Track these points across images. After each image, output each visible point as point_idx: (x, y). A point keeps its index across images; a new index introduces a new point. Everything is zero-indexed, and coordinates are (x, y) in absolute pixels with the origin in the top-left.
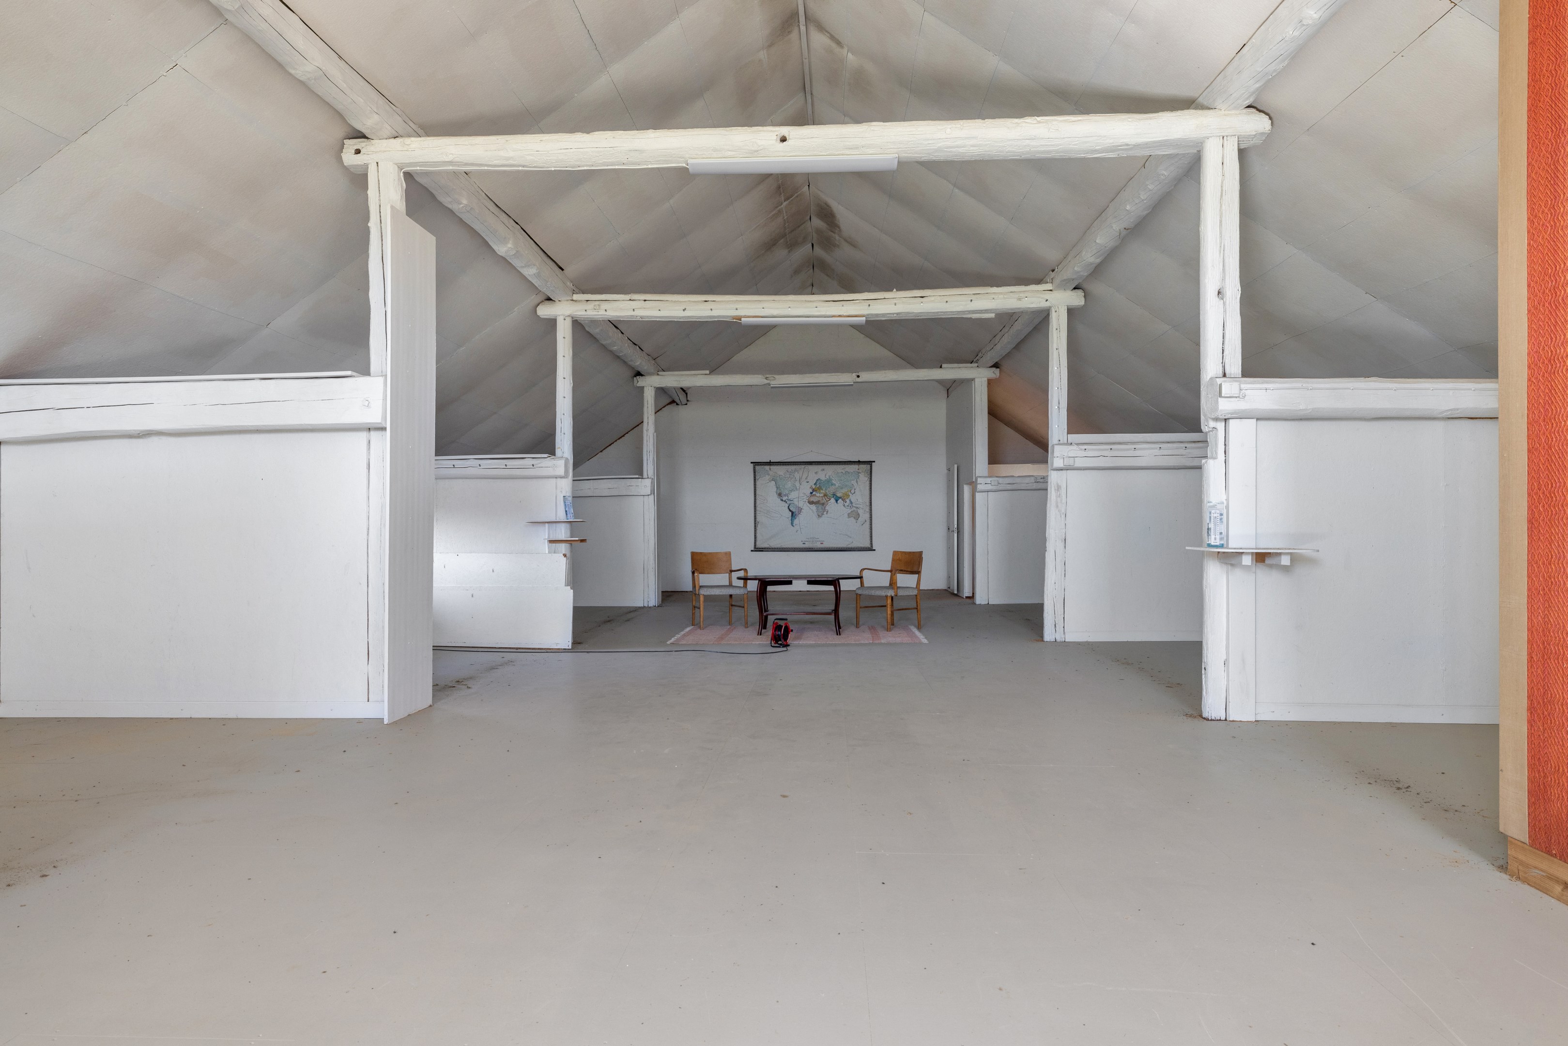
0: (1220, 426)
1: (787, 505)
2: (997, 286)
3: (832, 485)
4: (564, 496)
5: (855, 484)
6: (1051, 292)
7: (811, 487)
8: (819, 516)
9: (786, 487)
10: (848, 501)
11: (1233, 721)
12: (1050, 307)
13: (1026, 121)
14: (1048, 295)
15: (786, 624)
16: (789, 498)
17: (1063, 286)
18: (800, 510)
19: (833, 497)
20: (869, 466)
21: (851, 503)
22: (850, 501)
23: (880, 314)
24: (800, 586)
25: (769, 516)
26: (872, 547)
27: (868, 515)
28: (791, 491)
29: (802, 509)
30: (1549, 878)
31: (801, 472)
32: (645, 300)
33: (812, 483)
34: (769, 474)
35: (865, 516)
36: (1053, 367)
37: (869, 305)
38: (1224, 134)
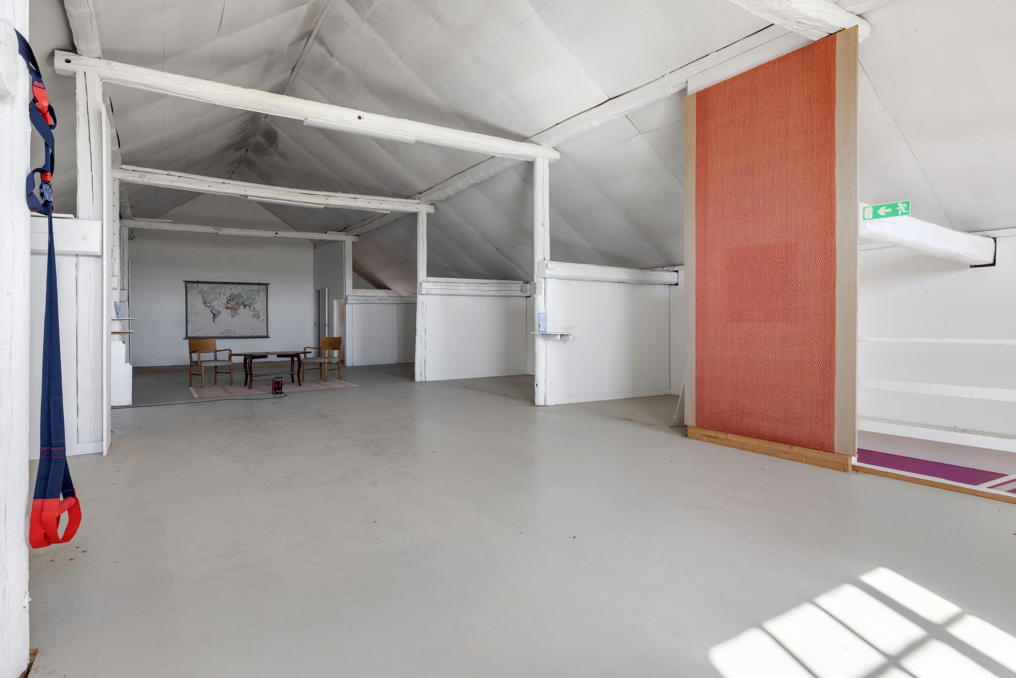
0: (543, 280)
1: (210, 310)
2: (393, 198)
3: (242, 297)
4: (115, 302)
5: (257, 297)
6: (419, 204)
7: (227, 298)
8: (232, 316)
9: (209, 297)
10: (252, 307)
11: (548, 406)
12: (418, 212)
13: (472, 134)
14: (418, 206)
15: (282, 380)
16: (212, 305)
17: (426, 203)
18: (219, 313)
19: (242, 305)
20: (266, 286)
21: (254, 308)
22: (254, 307)
23: (332, 205)
24: (272, 358)
25: (196, 316)
26: (268, 335)
27: (265, 316)
28: (213, 300)
29: (221, 312)
30: (702, 436)
31: (220, 289)
32: (179, 177)
33: (228, 296)
34: (197, 289)
35: (263, 317)
36: (420, 242)
37: (327, 199)
38: (544, 157)
